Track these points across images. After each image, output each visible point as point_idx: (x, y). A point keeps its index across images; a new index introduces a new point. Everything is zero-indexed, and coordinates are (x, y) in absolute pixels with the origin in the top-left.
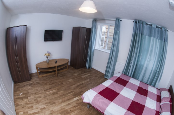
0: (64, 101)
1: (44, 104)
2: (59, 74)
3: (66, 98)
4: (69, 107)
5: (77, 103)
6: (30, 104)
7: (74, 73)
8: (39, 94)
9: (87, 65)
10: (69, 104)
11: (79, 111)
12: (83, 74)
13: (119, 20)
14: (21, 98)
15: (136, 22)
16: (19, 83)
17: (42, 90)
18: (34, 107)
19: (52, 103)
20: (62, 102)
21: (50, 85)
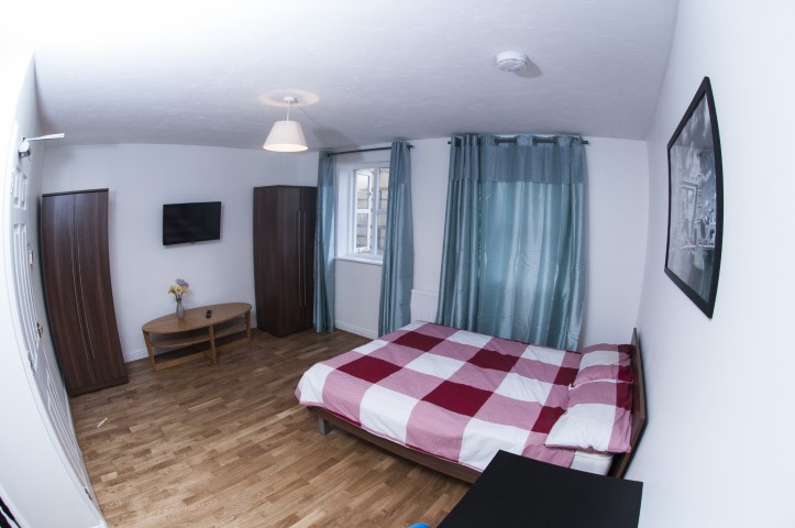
0: (248, 424)
1: (184, 438)
2: (222, 358)
3: (253, 416)
4: (264, 436)
5: (288, 426)
6: (137, 445)
7: (274, 349)
8: (165, 415)
9: (318, 322)
10: (264, 430)
11: (297, 443)
12: (305, 350)
13: (401, 145)
14: (107, 435)
15: (458, 143)
16: (88, 396)
17: (173, 404)
18: (153, 451)
19: (211, 432)
20: (240, 428)
21: (196, 387)
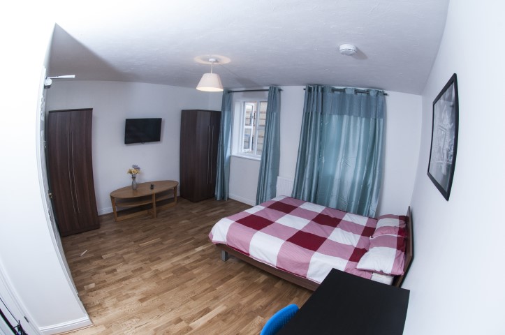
0: (178, 254)
1: (138, 262)
2: (160, 214)
3: (180, 250)
4: (188, 262)
5: (203, 255)
6: (108, 267)
7: (191, 209)
8: (124, 248)
9: (218, 193)
10: (188, 258)
11: (208, 266)
12: (210, 211)
13: (275, 89)
14: (87, 261)
15: (310, 90)
17: (130, 241)
18: (118, 270)
19: (154, 259)
20: (173, 256)
21: (144, 232)
